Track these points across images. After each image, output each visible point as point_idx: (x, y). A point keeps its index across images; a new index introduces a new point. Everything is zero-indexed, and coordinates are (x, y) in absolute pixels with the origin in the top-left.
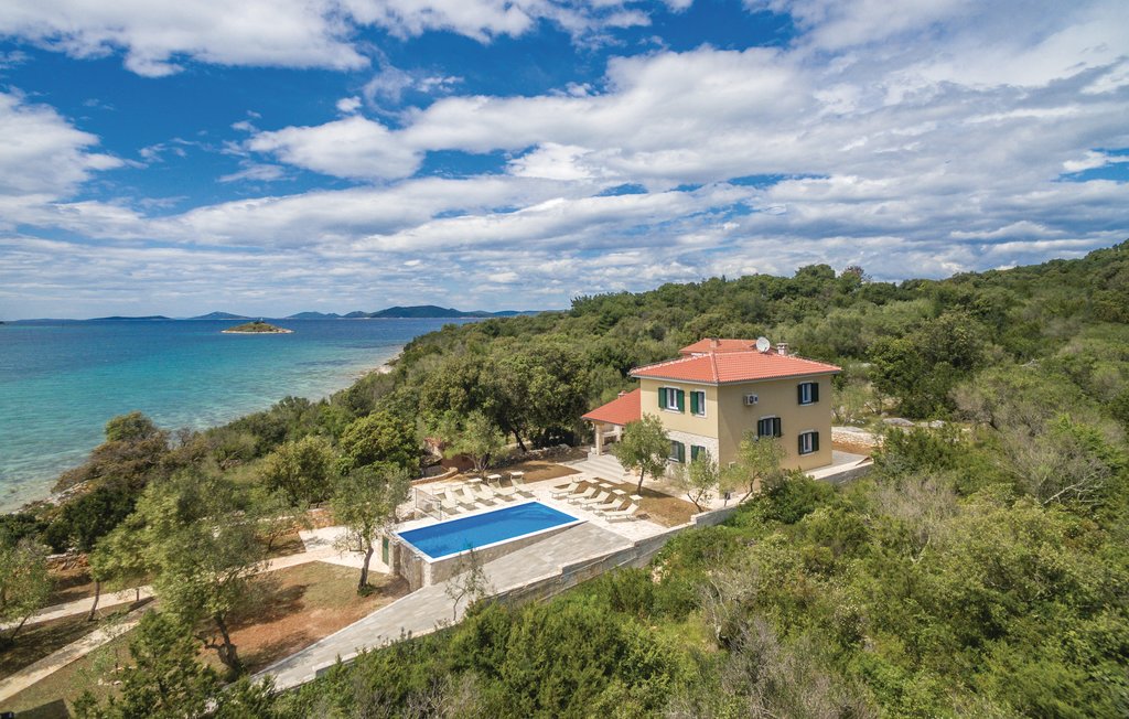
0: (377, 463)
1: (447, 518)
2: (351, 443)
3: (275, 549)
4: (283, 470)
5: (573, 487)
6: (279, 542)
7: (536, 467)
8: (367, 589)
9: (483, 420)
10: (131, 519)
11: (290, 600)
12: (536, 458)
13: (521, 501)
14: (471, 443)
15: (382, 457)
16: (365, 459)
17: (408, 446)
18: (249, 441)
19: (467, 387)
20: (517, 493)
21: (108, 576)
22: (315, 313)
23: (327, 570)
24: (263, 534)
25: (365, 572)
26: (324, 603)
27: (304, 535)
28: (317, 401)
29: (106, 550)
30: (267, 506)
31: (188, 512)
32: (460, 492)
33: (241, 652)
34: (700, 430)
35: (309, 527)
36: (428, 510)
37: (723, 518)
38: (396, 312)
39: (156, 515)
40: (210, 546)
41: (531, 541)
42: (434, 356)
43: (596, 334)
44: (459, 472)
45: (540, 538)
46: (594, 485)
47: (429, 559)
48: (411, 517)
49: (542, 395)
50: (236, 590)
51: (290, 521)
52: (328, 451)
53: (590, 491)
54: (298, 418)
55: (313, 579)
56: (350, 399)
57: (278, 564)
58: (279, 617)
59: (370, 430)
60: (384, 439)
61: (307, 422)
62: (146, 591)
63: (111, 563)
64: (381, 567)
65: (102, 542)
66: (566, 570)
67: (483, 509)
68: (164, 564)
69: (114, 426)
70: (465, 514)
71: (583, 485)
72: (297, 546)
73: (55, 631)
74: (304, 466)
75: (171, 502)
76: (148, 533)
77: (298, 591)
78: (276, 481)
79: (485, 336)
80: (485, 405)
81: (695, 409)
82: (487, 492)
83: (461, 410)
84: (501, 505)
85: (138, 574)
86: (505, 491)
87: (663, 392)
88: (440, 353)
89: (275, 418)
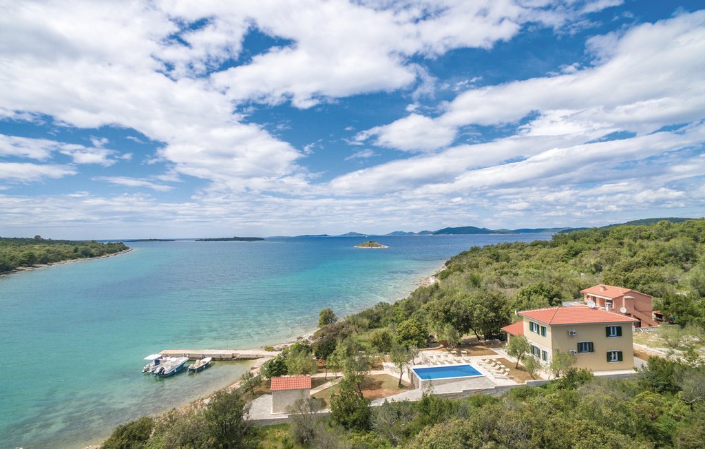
0: (410, 340)
1: (432, 366)
2: (400, 331)
3: (374, 368)
4: (376, 340)
5: (487, 361)
6: (375, 365)
7: (479, 349)
8: (401, 386)
9: (451, 327)
10: (335, 352)
11: (379, 385)
12: (482, 344)
13: (464, 363)
14: (446, 337)
15: (411, 338)
16: (405, 338)
17: (423, 334)
18: (366, 321)
19: (445, 313)
20: (463, 360)
21: (330, 367)
22: (401, 232)
23: (390, 377)
24: (370, 361)
25: (400, 380)
26: (388, 388)
27: (384, 364)
28: (393, 304)
29: (329, 360)
30: (371, 352)
31: (349, 353)
32: (439, 357)
33: (364, 396)
34: (544, 343)
35: (385, 361)
36: (426, 361)
37: (542, 384)
38: (448, 231)
39: (341, 352)
40: (356, 364)
41: (460, 380)
42: (458, 273)
43: (563, 261)
44: (444, 347)
45: (464, 379)
46: (495, 362)
47: (420, 379)
48: (420, 363)
49: (480, 318)
50: (362, 377)
51: (379, 358)
52: (391, 334)
53: (493, 364)
54: (385, 313)
55: (385, 380)
56: (406, 306)
57: (373, 373)
58: (374, 389)
59: (407, 327)
60: (412, 331)
61: (388, 314)
62: (339, 374)
63: (331, 364)
64: (406, 378)
65: (328, 357)
66: (464, 391)
67: (447, 365)
68: (345, 367)
69: (322, 313)
70: (439, 365)
71: (491, 361)
72: (381, 368)
73: (317, 381)
74: (384, 339)
75: (345, 348)
76: (339, 357)
77: (381, 383)
78: (375, 343)
79: (490, 260)
80: (453, 321)
81: (544, 334)
82: (451, 357)
83: (443, 322)
84: (455, 364)
85: (337, 368)
86: (458, 358)
87: (531, 324)
88: (462, 271)
89: (376, 311)
